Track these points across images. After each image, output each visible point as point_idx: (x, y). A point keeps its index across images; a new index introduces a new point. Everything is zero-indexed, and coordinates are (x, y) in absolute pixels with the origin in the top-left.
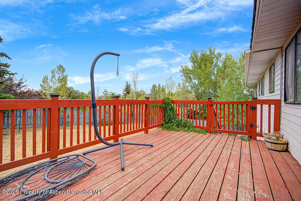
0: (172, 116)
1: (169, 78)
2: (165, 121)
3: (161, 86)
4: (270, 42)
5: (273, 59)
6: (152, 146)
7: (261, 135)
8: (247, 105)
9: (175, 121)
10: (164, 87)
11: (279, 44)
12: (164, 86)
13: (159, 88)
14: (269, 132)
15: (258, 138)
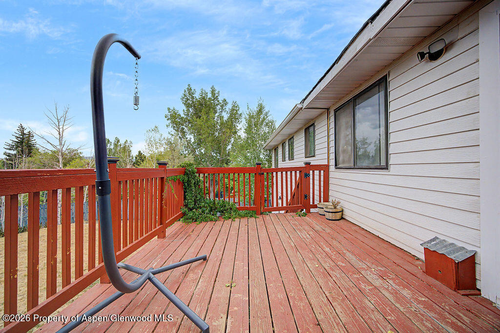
0: (199, 197)
1: (153, 128)
2: (186, 206)
3: (122, 142)
4: (327, 101)
5: (312, 120)
6: (205, 259)
7: (315, 206)
8: (300, 171)
9: (206, 205)
10: (127, 144)
11: (325, 105)
12: (128, 141)
13: (116, 145)
14: (320, 201)
15: (312, 210)
